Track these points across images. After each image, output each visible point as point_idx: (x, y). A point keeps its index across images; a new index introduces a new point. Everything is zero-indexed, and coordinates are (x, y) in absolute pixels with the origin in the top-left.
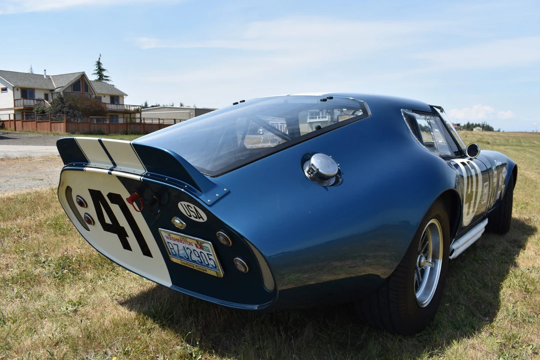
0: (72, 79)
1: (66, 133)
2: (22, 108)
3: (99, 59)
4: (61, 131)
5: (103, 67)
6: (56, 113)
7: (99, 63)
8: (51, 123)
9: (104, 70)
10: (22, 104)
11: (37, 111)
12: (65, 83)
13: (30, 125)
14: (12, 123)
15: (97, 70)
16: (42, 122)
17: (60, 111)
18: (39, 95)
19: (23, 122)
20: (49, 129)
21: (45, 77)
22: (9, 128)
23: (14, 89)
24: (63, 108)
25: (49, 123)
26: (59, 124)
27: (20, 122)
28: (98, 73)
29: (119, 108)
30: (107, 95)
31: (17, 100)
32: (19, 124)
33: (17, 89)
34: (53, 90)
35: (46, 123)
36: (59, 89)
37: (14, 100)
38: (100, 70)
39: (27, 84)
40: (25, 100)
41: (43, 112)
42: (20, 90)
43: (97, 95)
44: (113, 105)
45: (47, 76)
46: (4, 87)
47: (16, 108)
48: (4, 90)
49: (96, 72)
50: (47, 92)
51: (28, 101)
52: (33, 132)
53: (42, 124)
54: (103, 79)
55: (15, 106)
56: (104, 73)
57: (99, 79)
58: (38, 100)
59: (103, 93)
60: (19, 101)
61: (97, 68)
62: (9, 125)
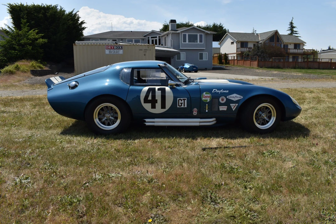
0: (270, 35)
1: (257, 67)
2: (240, 53)
3: (292, 20)
4: (255, 66)
5: (294, 25)
6: (254, 56)
7: (291, 23)
8: (251, 61)
9: (294, 27)
10: (240, 50)
11: (245, 55)
12: (265, 37)
13: (241, 62)
14: (233, 61)
15: (290, 28)
16: (246, 61)
17: (256, 54)
18: (251, 45)
19: (238, 60)
20: (250, 65)
21: (255, 34)
22: (231, 64)
23: (237, 42)
24: (258, 53)
25: (250, 61)
26: (254, 62)
27: (236, 61)
28: (290, 30)
29: (299, 51)
30: (292, 43)
31: (238, 48)
32: (236, 62)
33: (239, 43)
34: (258, 42)
35: (248, 61)
36: (262, 41)
37: (237, 48)
38: (292, 27)
39: (244, 39)
40: (242, 49)
41: (248, 55)
42: (240, 43)
43: (285, 43)
44: (295, 50)
45: (256, 34)
46: (232, 41)
47: (237, 53)
48: (232, 43)
49: (289, 29)
50: (255, 43)
51: (244, 49)
52: (242, 66)
53: (246, 62)
54: (293, 33)
55: (237, 52)
56: (294, 29)
57: (291, 33)
58: (249, 48)
59: (289, 42)
60: (239, 49)
61: (290, 27)
62: (231, 62)
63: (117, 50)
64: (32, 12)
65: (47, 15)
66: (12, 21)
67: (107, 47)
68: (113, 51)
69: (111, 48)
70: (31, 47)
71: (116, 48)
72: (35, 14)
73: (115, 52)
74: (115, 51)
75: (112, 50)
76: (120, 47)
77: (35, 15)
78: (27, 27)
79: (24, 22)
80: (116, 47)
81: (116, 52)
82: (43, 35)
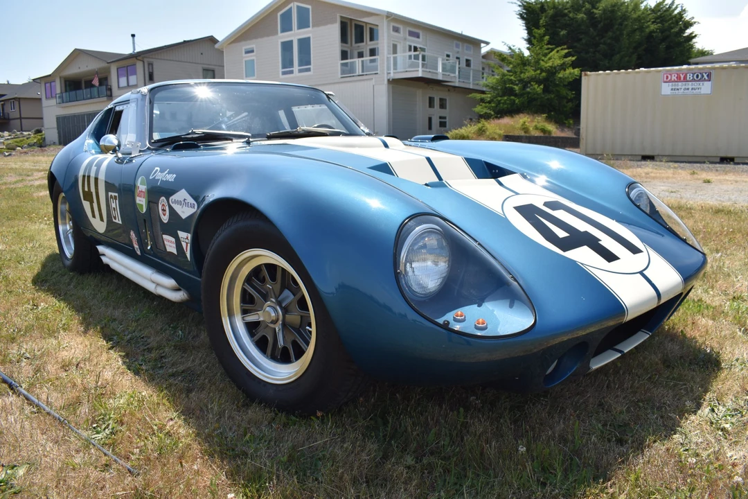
63: (696, 84)
64: (566, 11)
65: (596, 14)
66: (526, 35)
67: (667, 77)
68: (683, 87)
69: (678, 78)
70: (542, 87)
71: (693, 79)
72: (571, 15)
73: (688, 89)
74: (690, 86)
75: (680, 84)
76: (703, 76)
77: (569, 17)
78: (547, 44)
79: (540, 34)
80: (694, 74)
81: (692, 89)
82: (574, 58)
